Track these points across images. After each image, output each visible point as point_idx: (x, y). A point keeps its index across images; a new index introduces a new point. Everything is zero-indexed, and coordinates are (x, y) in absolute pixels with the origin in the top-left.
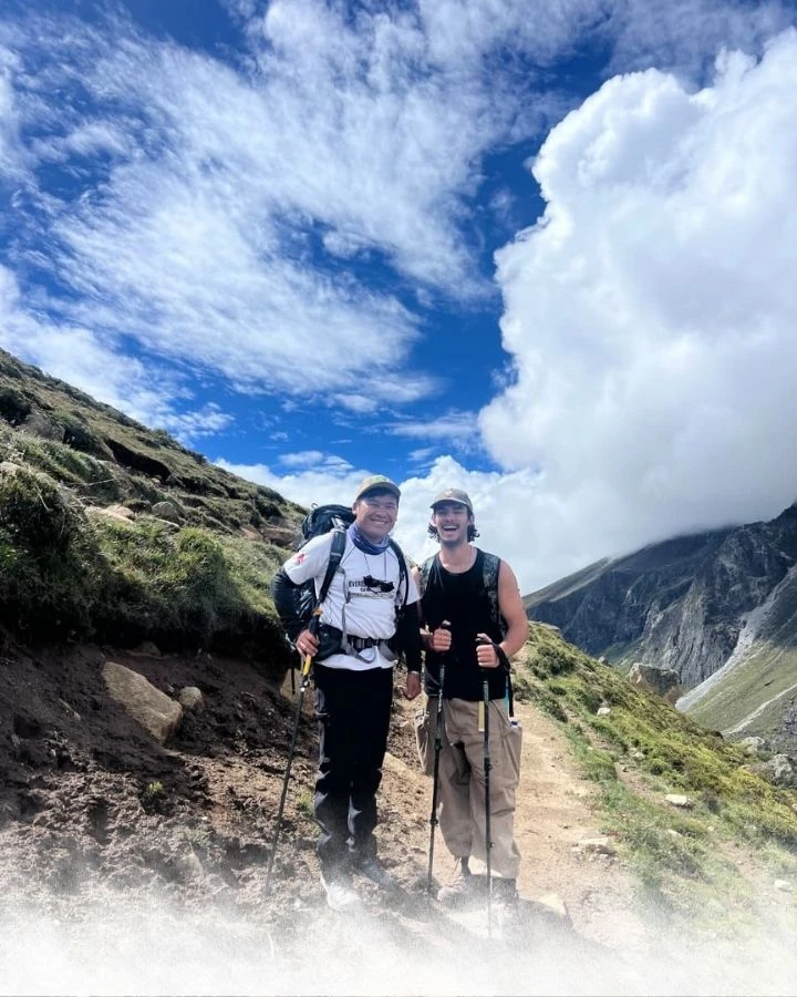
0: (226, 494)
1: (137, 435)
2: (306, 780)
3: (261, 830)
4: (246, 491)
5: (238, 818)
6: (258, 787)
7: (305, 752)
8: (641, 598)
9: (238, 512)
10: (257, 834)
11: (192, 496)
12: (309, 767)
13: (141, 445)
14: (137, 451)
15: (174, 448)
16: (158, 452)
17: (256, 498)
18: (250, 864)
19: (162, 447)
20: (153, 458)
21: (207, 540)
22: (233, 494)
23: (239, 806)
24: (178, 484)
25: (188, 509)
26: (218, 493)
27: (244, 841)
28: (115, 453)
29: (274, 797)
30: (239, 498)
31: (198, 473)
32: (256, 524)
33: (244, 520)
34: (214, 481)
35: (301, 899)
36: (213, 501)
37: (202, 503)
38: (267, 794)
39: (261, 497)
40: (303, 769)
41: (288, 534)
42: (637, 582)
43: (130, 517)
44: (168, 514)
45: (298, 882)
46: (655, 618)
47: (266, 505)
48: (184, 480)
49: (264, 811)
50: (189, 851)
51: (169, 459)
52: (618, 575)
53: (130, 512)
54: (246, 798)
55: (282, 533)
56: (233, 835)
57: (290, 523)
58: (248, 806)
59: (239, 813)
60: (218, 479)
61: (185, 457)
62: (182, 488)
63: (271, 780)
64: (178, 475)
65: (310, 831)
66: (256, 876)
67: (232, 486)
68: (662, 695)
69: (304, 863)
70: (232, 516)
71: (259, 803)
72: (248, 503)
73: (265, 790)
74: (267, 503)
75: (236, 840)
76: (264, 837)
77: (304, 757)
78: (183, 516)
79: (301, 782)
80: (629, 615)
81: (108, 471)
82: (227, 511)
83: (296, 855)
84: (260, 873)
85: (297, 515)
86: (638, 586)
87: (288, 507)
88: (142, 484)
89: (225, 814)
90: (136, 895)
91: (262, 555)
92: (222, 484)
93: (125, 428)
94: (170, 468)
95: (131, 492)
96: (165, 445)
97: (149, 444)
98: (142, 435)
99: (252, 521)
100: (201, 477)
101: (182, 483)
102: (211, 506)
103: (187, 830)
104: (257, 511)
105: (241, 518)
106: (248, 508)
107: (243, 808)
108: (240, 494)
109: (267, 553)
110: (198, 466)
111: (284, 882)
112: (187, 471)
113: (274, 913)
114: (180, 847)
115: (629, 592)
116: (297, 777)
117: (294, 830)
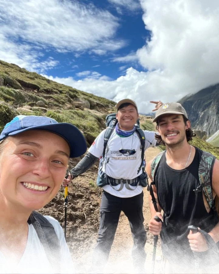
0: (59, 93)
1: (27, 76)
2: (91, 177)
3: (80, 191)
4: (65, 91)
5: (74, 189)
6: (78, 180)
7: (91, 170)
8: (196, 108)
9: (63, 99)
10: (79, 192)
11: (48, 95)
12: (92, 174)
13: (28, 79)
14: (28, 82)
15: (40, 79)
16: (35, 81)
17: (69, 93)
18: (78, 199)
19: (35, 79)
20: (33, 84)
21: (55, 114)
22: (61, 92)
23: (74, 186)
24: (43, 92)
25: (47, 101)
26: (56, 93)
27: (76, 194)
28: (21, 84)
29: (83, 182)
30: (63, 93)
31: (49, 87)
32: (70, 101)
33: (66, 101)
34: (54, 89)
35: (92, 205)
36: (55, 96)
37: (51, 97)
38: (81, 182)
39: (70, 92)
40: (90, 174)
41: (80, 104)
42: (195, 103)
43: (31, 109)
44: (42, 105)
45: (91, 202)
46: (201, 114)
47: (72, 94)
48: (45, 90)
49: (81, 186)
50: (62, 197)
51: (39, 83)
52: (189, 101)
53: (30, 107)
54: (76, 183)
55: (78, 104)
56: (73, 193)
57: (81, 100)
58: (76, 185)
59: (74, 187)
60: (55, 88)
61: (44, 81)
62: (45, 93)
63: (82, 178)
64: (42, 88)
65: (93, 190)
66: (80, 201)
67: (61, 89)
68: (201, 138)
69: (92, 197)
70: (62, 100)
71: (79, 184)
72: (66, 95)
73: (80, 181)
74: (72, 93)
75: (74, 194)
76: (81, 192)
77: (90, 171)
78: (46, 104)
79: (90, 178)
80: (193, 114)
81: (21, 93)
82: (60, 99)
83: (90, 195)
84: (81, 201)
85: (82, 96)
86: (195, 104)
87: (80, 94)
88: (32, 96)
89: (71, 188)
90: (51, 208)
91: (72, 114)
92: (57, 90)
93: (22, 73)
94: (40, 86)
95: (29, 99)
96: (36, 78)
97: (31, 78)
98: (28, 75)
99: (68, 101)
100: (50, 88)
101: (44, 91)
102: (54, 98)
103: (61, 193)
104: (70, 97)
105: (65, 101)
106: (66, 97)
107: (75, 186)
108: (63, 92)
109: (74, 113)
110: (48, 84)
111: (87, 202)
112: (45, 87)
113: (85, 209)
114: (60, 197)
115: (193, 107)
116: (89, 177)
117: (89, 190)
